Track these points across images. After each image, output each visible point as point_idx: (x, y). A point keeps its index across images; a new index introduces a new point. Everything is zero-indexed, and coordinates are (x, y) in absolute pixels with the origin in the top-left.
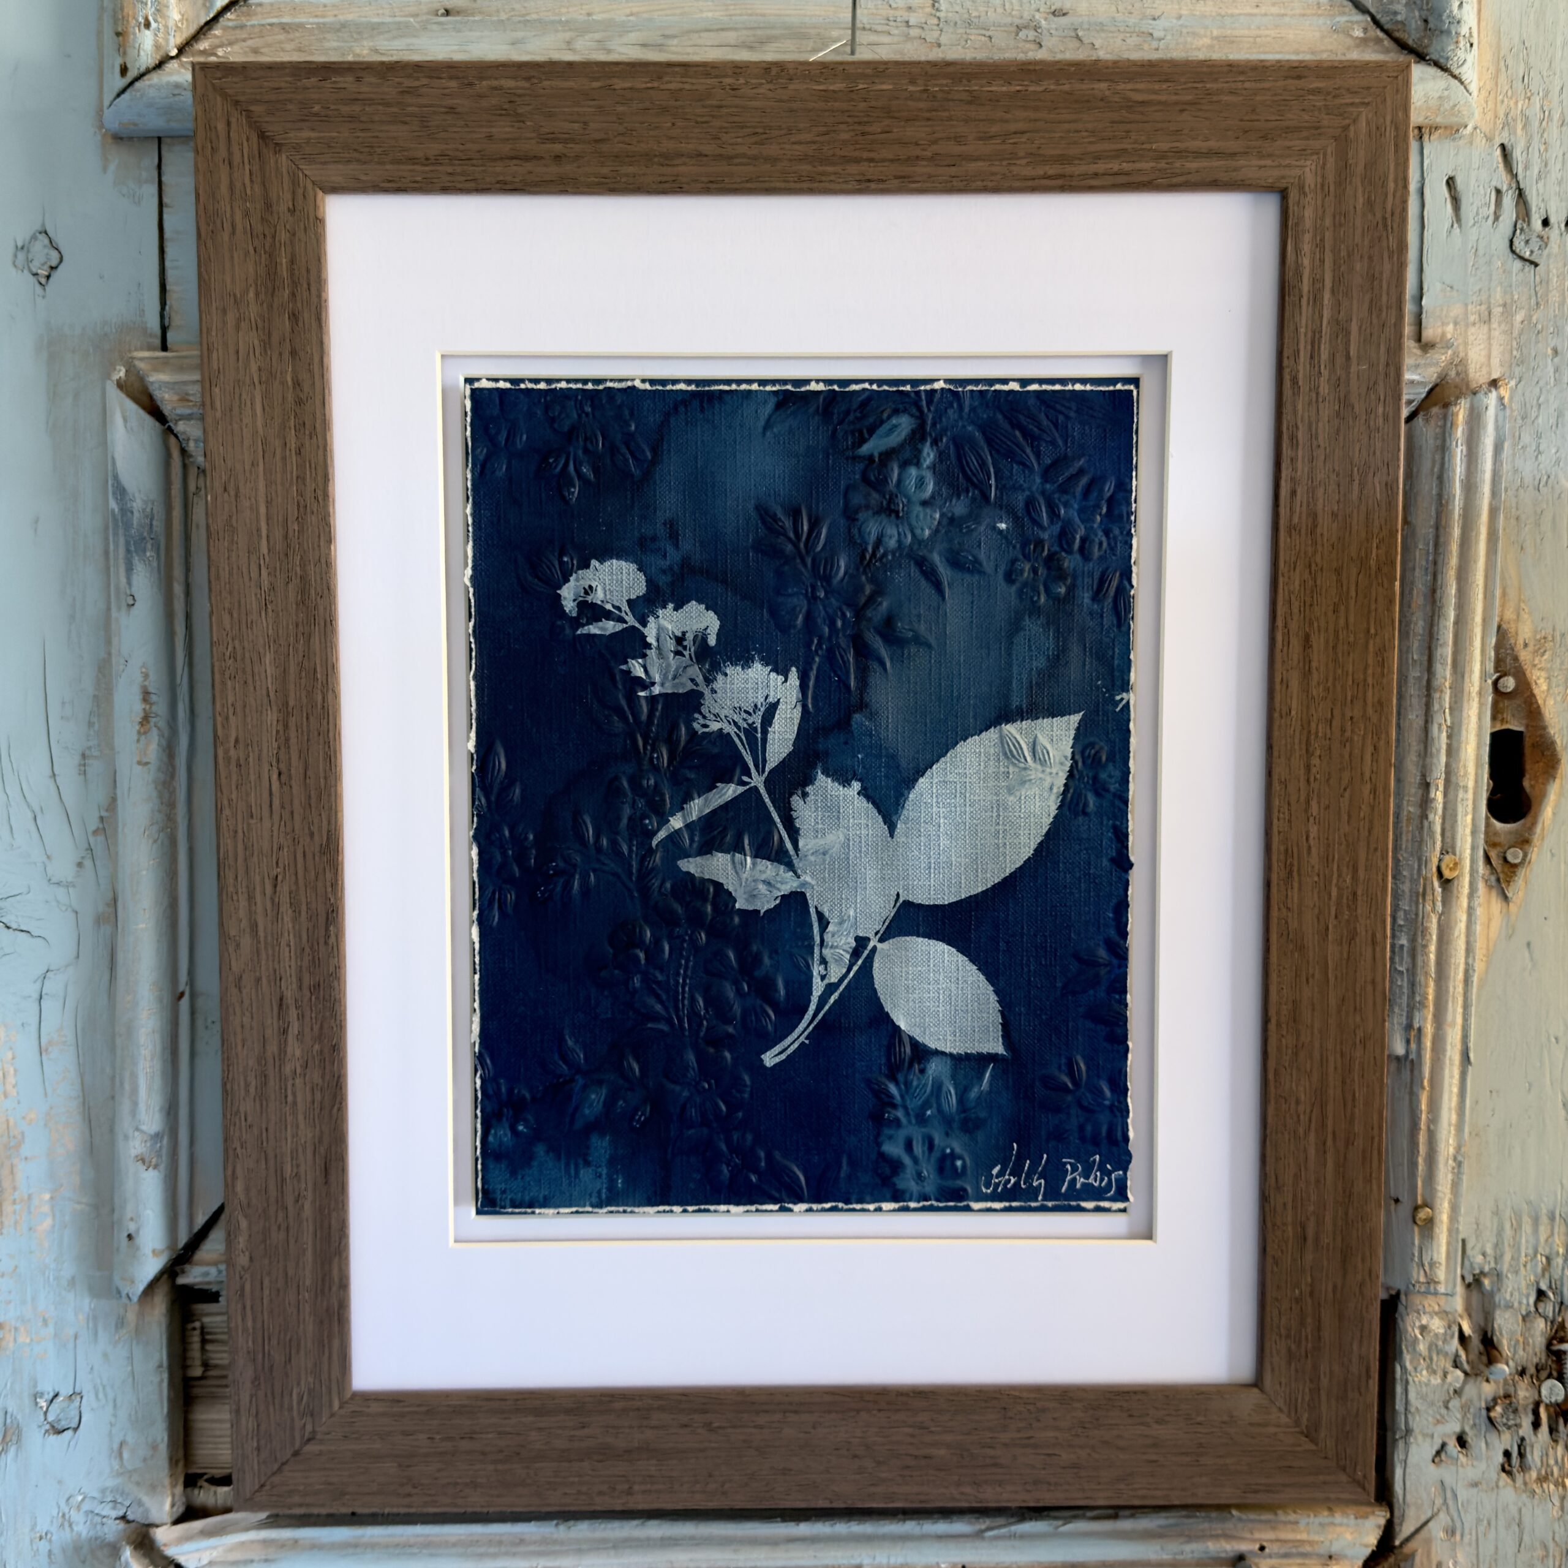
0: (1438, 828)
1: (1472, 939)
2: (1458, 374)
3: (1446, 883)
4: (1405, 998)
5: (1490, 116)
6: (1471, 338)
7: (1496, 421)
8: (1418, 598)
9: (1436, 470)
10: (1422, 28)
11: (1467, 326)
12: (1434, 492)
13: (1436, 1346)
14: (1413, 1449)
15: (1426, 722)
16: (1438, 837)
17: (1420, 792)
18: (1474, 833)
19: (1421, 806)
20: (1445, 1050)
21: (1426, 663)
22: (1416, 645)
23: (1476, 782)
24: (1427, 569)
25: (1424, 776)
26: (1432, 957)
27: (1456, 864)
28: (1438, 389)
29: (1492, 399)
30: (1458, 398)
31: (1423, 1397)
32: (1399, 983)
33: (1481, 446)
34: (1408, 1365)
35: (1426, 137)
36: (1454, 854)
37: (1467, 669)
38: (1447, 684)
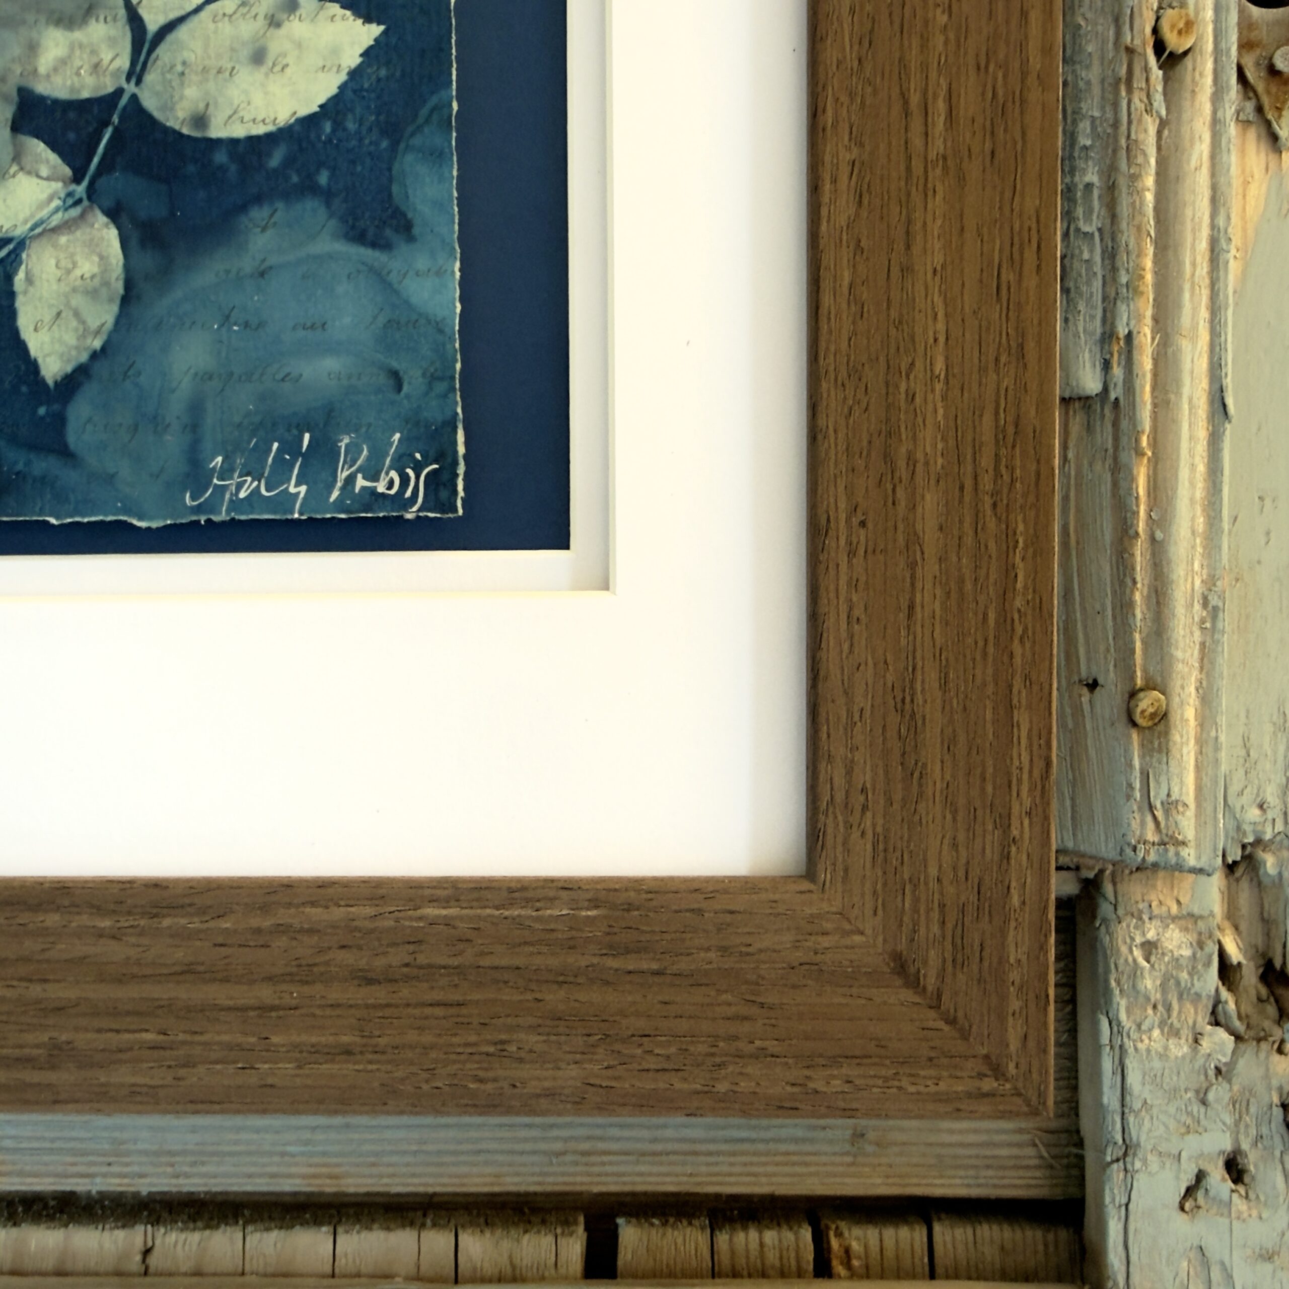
1: (1222, 180)
4: (1097, 284)
13: (1178, 983)
14: (1141, 1183)
20: (1178, 383)
26: (1149, 197)
31: (1154, 1079)
32: (1086, 256)
34: (1123, 1016)
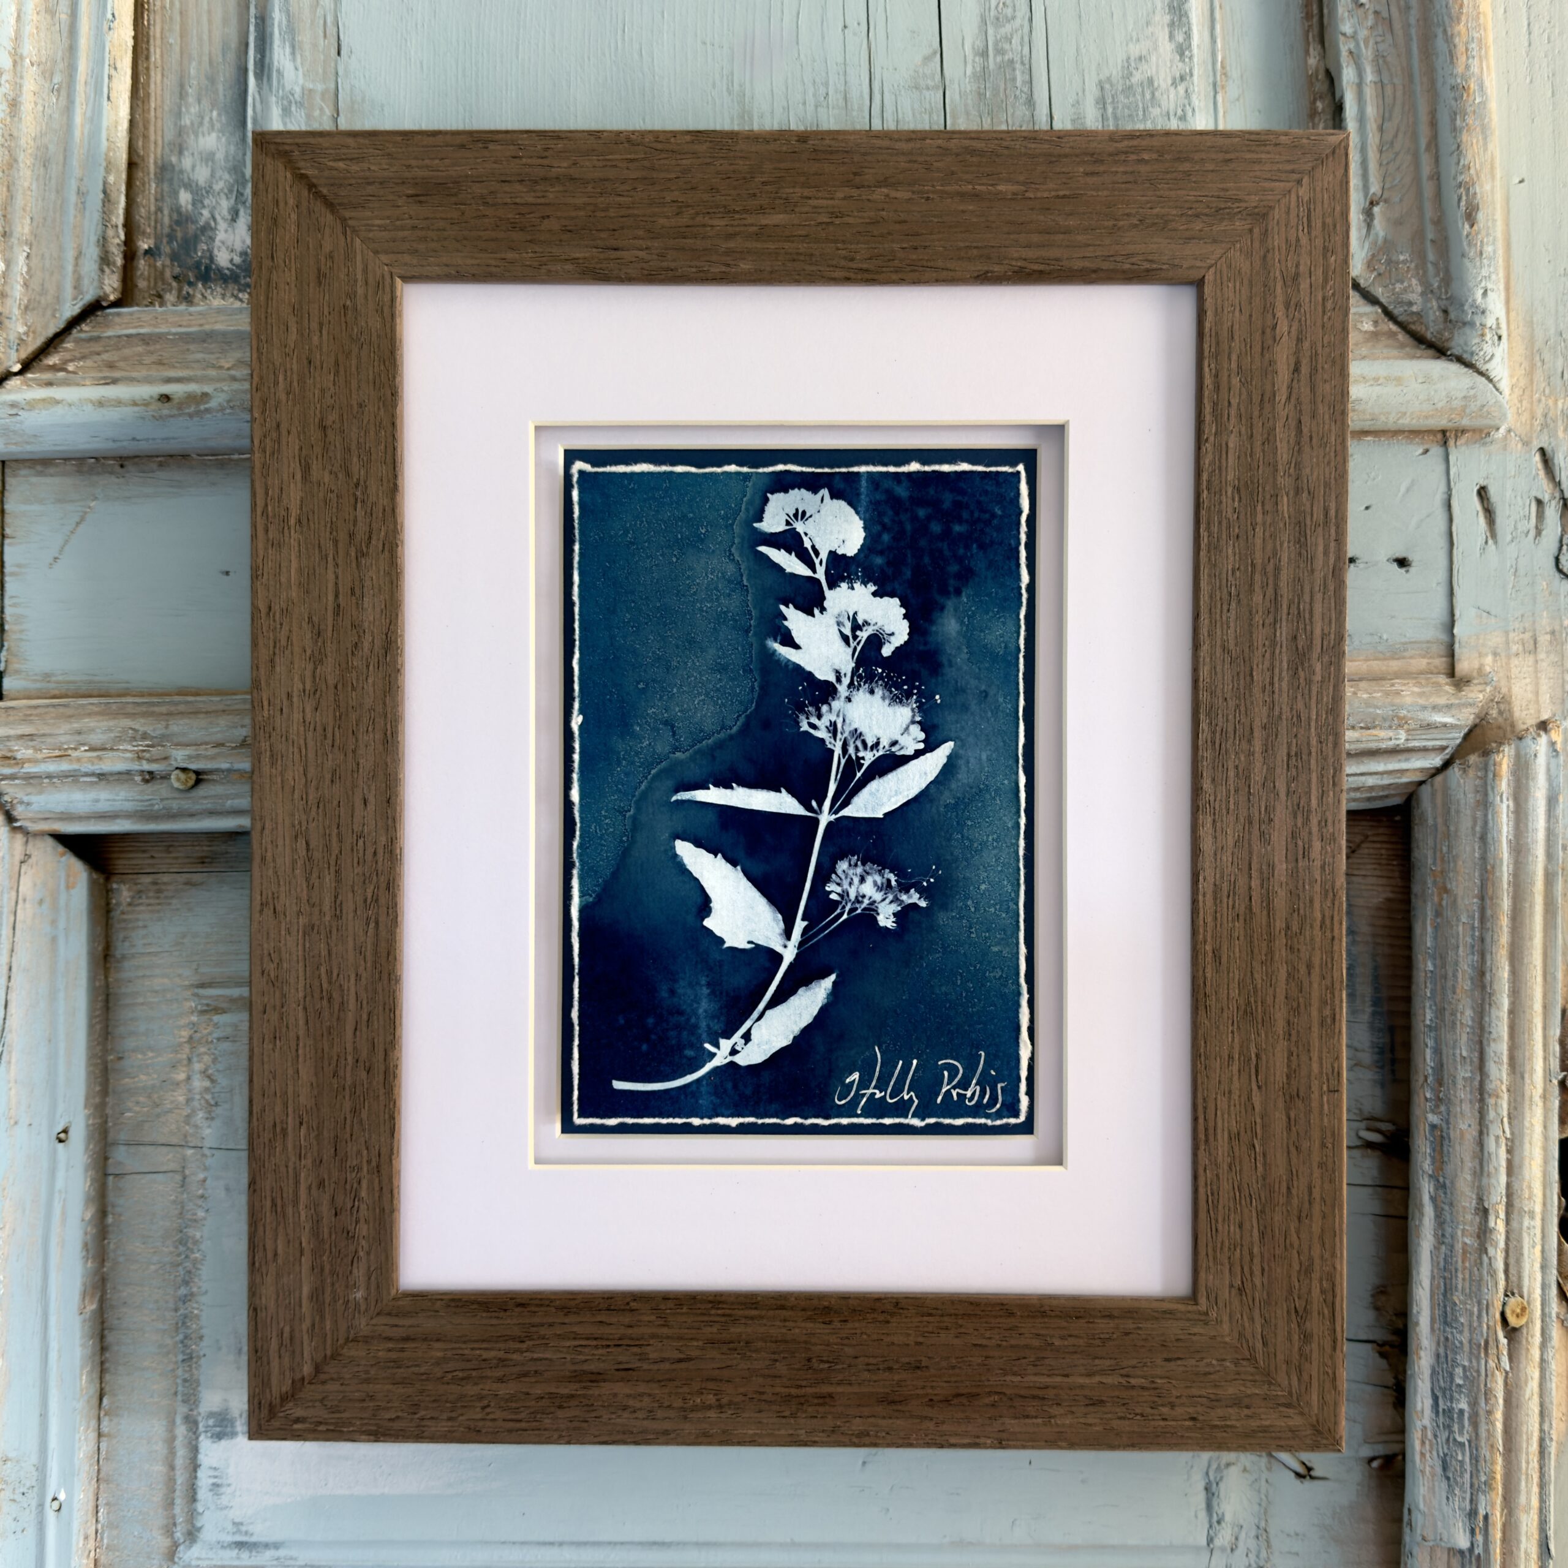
0: (1500, 1265)
2: (1501, 713)
3: (1512, 1333)
5: (1525, 417)
6: (1514, 671)
7: (1548, 770)
8: (1464, 983)
9: (1478, 829)
10: (1441, 320)
11: (1509, 657)
12: (1477, 855)
15: (1481, 1133)
16: (1501, 1276)
17: (1478, 1219)
18: (1544, 1268)
19: (1479, 1237)
21: (1476, 1060)
22: (1464, 1037)
23: (1544, 1204)
24: (1473, 947)
25: (1480, 1200)
27: (1523, 1309)
28: (1478, 731)
29: (1541, 745)
30: (1501, 744)
33: (1531, 802)
35: (1451, 442)
36: (1522, 1297)
37: (1528, 1068)
38: (1504, 1088)
